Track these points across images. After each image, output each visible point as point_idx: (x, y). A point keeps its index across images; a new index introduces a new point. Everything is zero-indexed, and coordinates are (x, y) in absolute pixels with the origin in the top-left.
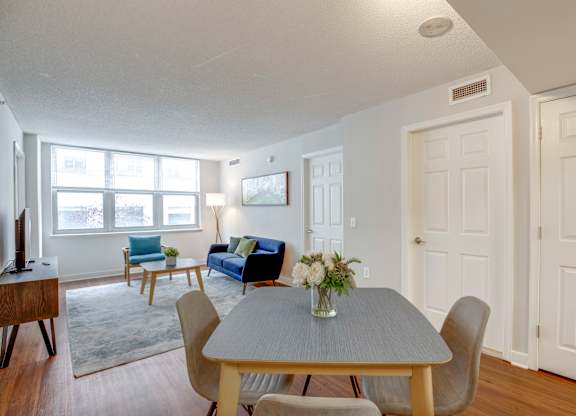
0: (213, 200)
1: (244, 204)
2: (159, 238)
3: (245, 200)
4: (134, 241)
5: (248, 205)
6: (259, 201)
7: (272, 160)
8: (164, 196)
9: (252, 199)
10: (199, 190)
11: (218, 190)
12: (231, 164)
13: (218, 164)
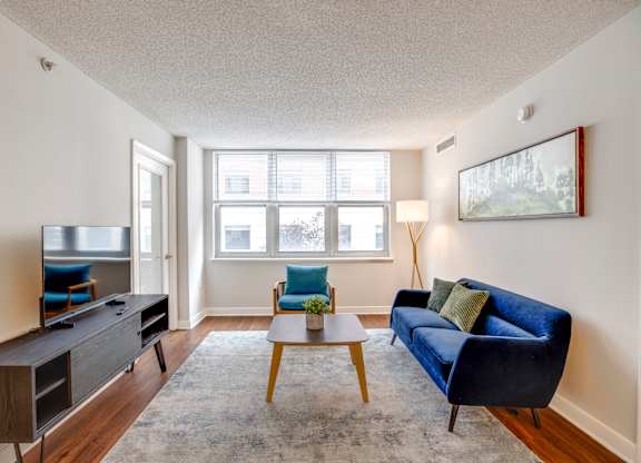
0: (409, 212)
1: (462, 217)
2: (324, 271)
3: (465, 211)
4: (291, 273)
5: (469, 220)
6: (496, 211)
7: (530, 112)
8: (340, 209)
9: (477, 207)
10: (389, 199)
11: (418, 194)
12: (440, 148)
13: (418, 155)
